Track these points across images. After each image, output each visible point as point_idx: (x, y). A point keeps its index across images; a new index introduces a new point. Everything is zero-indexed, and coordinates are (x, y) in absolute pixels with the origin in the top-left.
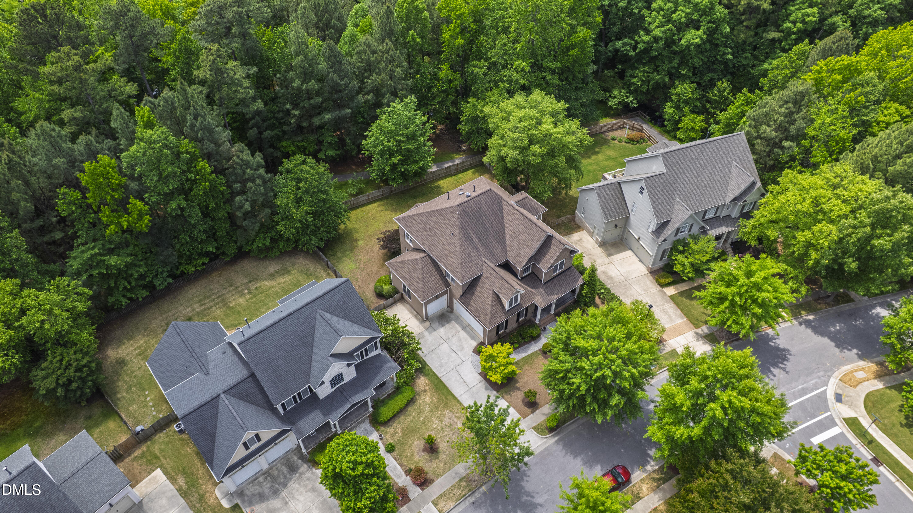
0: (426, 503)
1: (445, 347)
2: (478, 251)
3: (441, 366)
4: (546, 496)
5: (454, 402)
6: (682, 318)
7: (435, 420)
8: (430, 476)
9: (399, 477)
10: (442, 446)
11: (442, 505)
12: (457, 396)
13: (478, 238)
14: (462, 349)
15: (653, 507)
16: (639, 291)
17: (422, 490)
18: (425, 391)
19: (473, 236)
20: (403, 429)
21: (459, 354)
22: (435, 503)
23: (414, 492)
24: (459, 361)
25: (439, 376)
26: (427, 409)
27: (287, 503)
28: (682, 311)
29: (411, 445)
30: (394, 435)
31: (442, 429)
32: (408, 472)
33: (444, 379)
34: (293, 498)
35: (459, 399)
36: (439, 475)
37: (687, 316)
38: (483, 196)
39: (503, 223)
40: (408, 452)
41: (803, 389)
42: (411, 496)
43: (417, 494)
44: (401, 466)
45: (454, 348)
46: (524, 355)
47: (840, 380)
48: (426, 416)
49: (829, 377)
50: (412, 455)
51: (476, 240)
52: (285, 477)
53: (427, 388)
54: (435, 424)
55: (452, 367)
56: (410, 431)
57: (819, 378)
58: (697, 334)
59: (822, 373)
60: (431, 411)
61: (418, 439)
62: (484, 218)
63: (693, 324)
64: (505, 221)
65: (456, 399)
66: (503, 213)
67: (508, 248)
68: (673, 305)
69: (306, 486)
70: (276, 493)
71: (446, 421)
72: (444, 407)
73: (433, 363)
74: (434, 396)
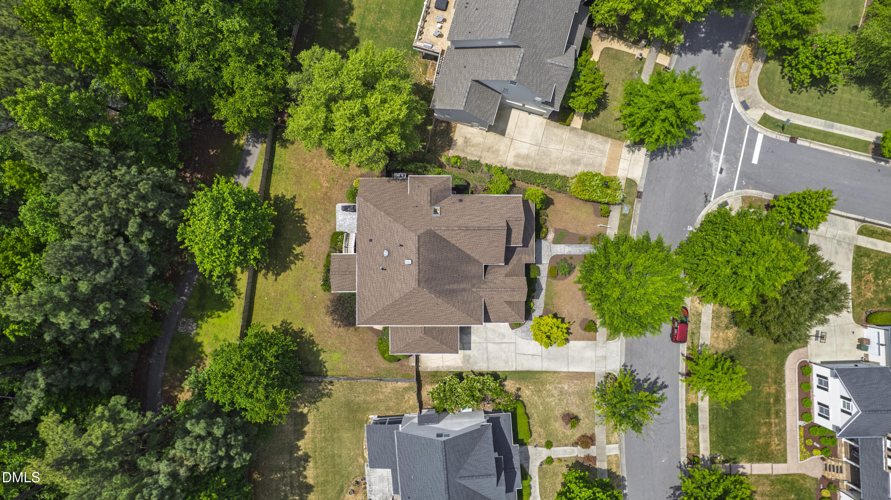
0: (604, 449)
1: (491, 347)
2: (464, 290)
3: (507, 362)
4: (655, 371)
5: (544, 376)
6: (607, 142)
7: (548, 400)
8: (589, 434)
9: (573, 452)
10: (574, 410)
11: (613, 440)
12: (540, 369)
13: (454, 283)
14: (504, 336)
15: (711, 311)
16: (557, 147)
17: (594, 445)
18: (519, 389)
19: (451, 287)
20: (540, 427)
21: (506, 341)
22: (609, 443)
23: (593, 451)
24: (512, 346)
25: (514, 369)
26: (536, 398)
28: (601, 135)
29: (556, 430)
30: (540, 435)
31: (560, 400)
32: (575, 444)
33: (519, 369)
35: (544, 370)
36: (593, 428)
37: (608, 136)
38: (421, 250)
39: (454, 245)
40: (560, 435)
41: (722, 121)
42: (594, 455)
43: (595, 450)
44: (566, 445)
45: (497, 340)
46: (543, 293)
47: (736, 87)
48: (541, 404)
49: (728, 90)
50: (564, 433)
51: (455, 286)
53: (518, 386)
54: (552, 401)
55: (513, 355)
56: (545, 423)
57: (724, 99)
58: (628, 146)
59: (723, 92)
60: (539, 396)
61: (555, 421)
62: (441, 263)
63: (619, 139)
64: (453, 242)
65: (542, 372)
66: (444, 239)
67: (477, 258)
68: (590, 135)
71: (556, 392)
72: (542, 385)
73: (499, 367)
74: (528, 386)
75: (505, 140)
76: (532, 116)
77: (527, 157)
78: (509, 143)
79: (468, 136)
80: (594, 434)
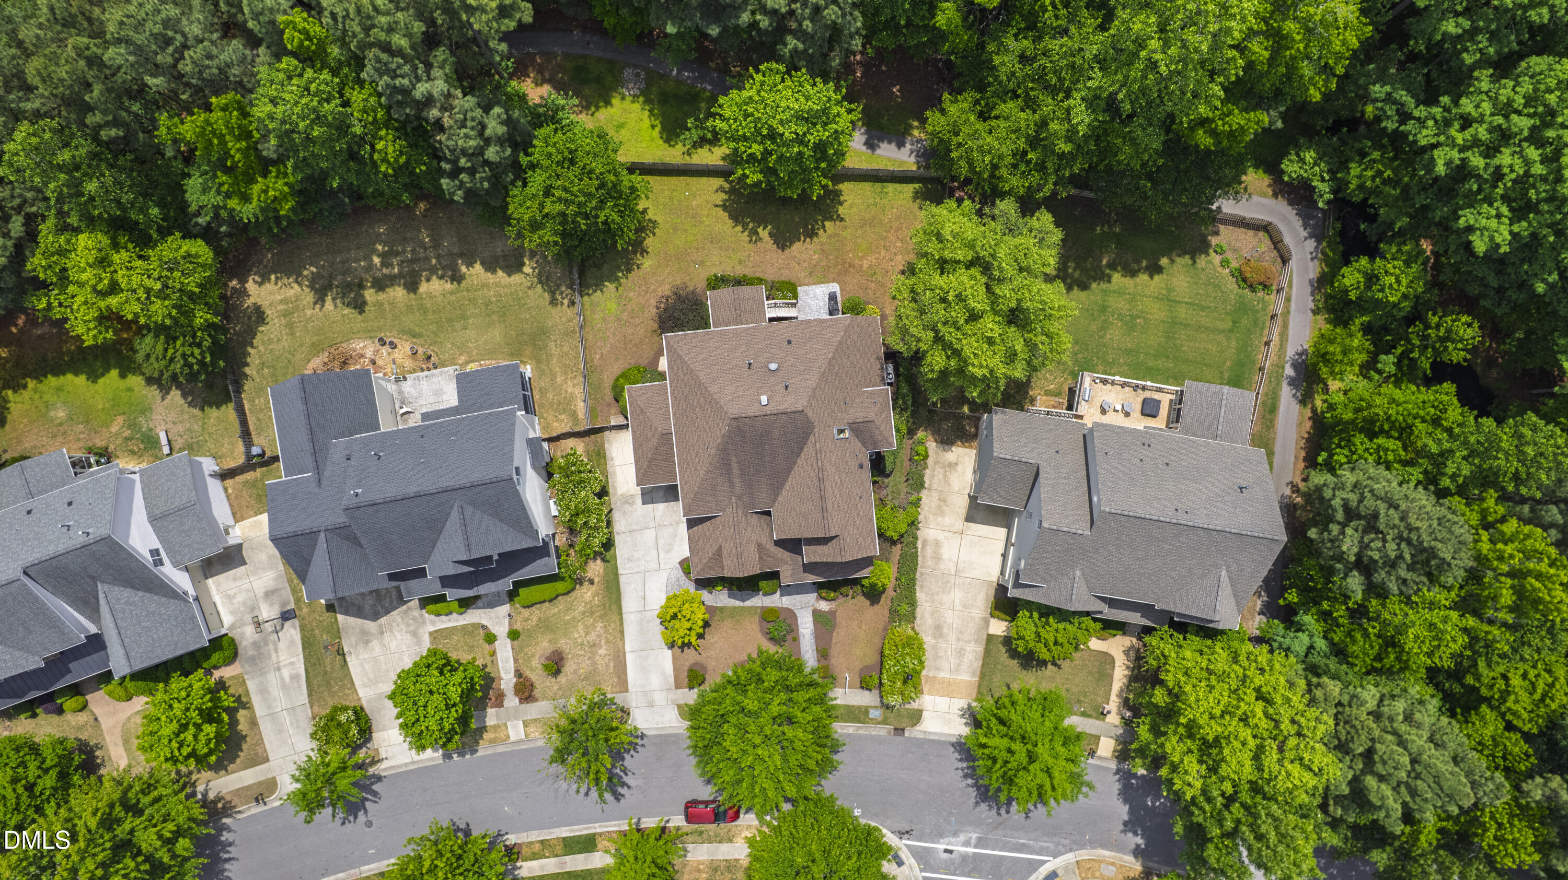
0: (516, 718)
1: (650, 534)
2: (732, 484)
3: (630, 560)
4: (640, 782)
5: (615, 618)
6: (974, 674)
7: (580, 627)
8: (536, 693)
9: (507, 673)
10: (569, 667)
11: (531, 729)
12: (624, 610)
13: (741, 470)
14: (668, 552)
15: (736, 857)
16: (957, 602)
17: (521, 703)
18: (591, 582)
19: (735, 466)
20: (540, 618)
21: (661, 556)
22: (526, 724)
23: (511, 701)
24: (654, 565)
25: (620, 571)
26: (581, 608)
27: (382, 633)
28: (983, 665)
29: (537, 644)
30: (527, 620)
31: (582, 644)
32: (519, 674)
33: (622, 579)
34: (391, 630)
35: (624, 616)
36: (545, 698)
37: (983, 676)
38: (784, 416)
39: (795, 463)
40: (530, 651)
41: (1023, 844)
42: (506, 703)
43: (512, 704)
44: (516, 661)
45: (661, 543)
46: (738, 603)
47: (1077, 862)
48: (574, 618)
49: (1071, 850)
50: (533, 656)
51: (736, 471)
52: (391, 603)
53: (596, 580)
54: (578, 633)
55: (642, 569)
56: (546, 626)
57: (1058, 844)
58: (969, 706)
59: (1067, 842)
60: (584, 613)
61: (550, 641)
62: (767, 447)
63: (979, 692)
64: (799, 462)
65: (620, 613)
66: (802, 449)
67: (780, 498)
68: (980, 649)
69: (408, 625)
70: (375, 617)
71: (593, 637)
72: (601, 616)
73: (622, 549)
74: (598, 595)
75: (959, 523)
76: (1000, 559)
77: (938, 558)
78: (955, 529)
79: (960, 468)
80: (537, 700)
